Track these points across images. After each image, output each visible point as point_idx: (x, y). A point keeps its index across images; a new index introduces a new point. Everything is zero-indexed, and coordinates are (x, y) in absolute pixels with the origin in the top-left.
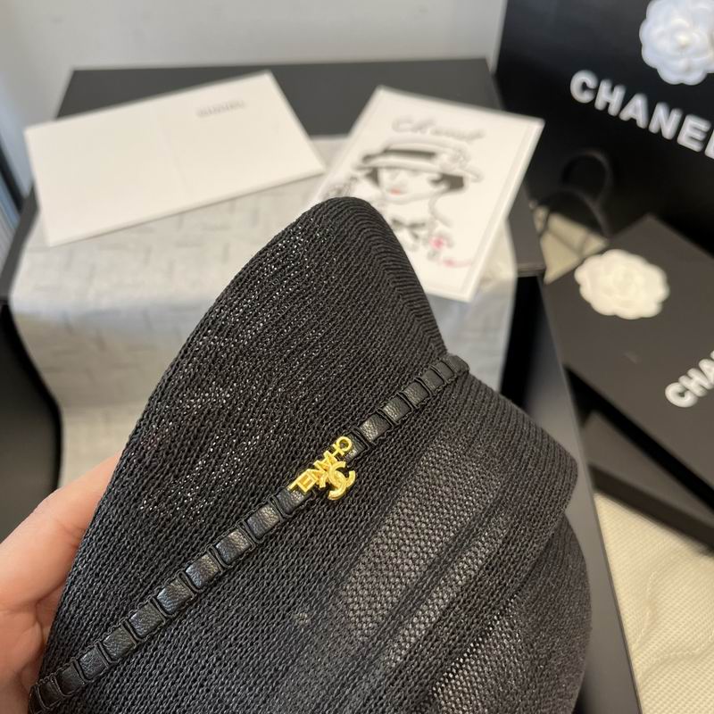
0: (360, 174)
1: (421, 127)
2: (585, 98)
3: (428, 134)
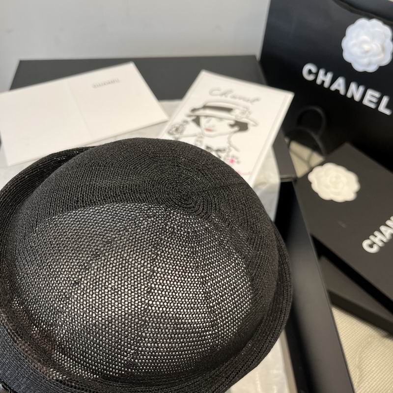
0: (189, 119)
1: (225, 94)
2: (311, 78)
3: (229, 98)
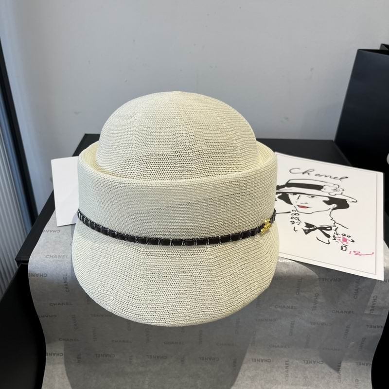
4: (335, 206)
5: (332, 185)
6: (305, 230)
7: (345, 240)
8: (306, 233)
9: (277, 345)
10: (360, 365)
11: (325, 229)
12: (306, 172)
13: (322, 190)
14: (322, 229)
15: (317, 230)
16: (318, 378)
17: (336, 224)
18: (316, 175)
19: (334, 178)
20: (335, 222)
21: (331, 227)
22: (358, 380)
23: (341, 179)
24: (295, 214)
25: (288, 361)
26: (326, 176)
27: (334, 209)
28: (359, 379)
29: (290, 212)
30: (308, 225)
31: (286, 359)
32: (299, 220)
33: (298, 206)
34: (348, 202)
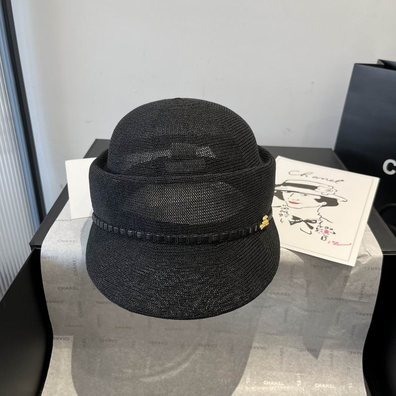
4: (325, 203)
5: (327, 186)
6: (290, 222)
7: (327, 232)
8: (291, 224)
9: (272, 333)
10: (352, 353)
11: (310, 222)
12: (304, 174)
13: (316, 190)
14: (306, 221)
15: (303, 222)
16: (311, 365)
17: (321, 219)
18: (313, 177)
19: (331, 181)
20: (321, 217)
21: (316, 221)
22: (350, 369)
23: (337, 181)
24: (285, 208)
25: (283, 349)
26: (323, 179)
27: (323, 206)
28: (351, 367)
29: (280, 207)
30: (295, 218)
31: (281, 347)
32: (287, 213)
33: (290, 202)
34: (338, 201)
